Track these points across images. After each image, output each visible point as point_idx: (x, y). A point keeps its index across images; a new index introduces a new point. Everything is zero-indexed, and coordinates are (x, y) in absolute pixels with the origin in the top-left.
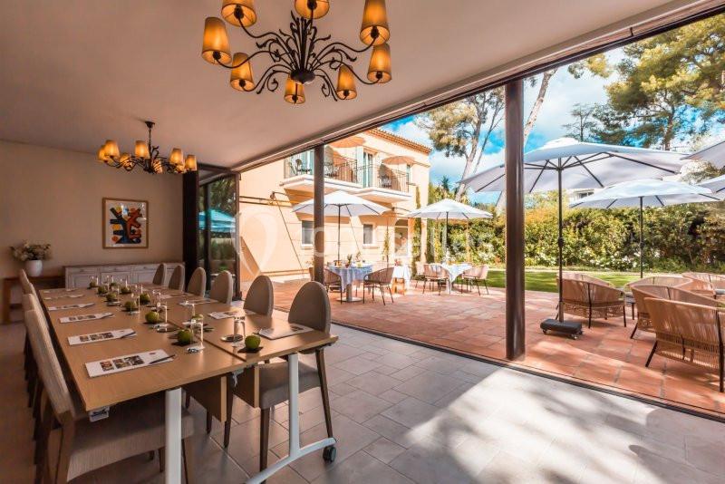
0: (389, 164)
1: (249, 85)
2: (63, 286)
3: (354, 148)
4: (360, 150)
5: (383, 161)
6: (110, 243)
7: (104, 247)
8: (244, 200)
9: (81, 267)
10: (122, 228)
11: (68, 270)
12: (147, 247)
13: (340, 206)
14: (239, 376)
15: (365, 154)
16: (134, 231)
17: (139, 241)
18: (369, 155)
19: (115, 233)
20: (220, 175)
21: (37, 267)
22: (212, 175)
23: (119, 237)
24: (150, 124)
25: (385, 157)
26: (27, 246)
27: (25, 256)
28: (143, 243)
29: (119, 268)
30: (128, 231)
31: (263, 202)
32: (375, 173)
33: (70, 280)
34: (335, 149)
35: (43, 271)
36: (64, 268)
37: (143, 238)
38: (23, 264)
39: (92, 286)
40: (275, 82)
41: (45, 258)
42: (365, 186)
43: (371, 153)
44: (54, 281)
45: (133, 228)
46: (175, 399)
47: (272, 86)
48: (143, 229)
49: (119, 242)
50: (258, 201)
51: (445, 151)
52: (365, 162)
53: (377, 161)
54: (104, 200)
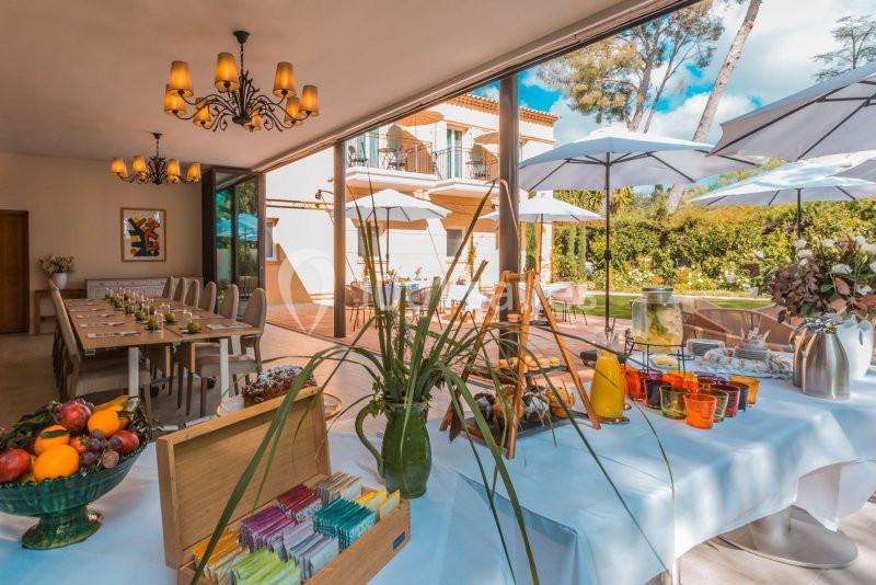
0: (486, 143)
1: (208, 124)
2: (85, 297)
3: (433, 125)
4: (442, 127)
5: (477, 140)
6: (129, 256)
7: (123, 260)
8: (273, 203)
9: (102, 280)
10: (139, 240)
11: (89, 283)
12: (165, 260)
13: (388, 209)
14: (177, 347)
15: (449, 132)
16: (151, 243)
17: (156, 254)
18: (456, 132)
19: (134, 244)
20: (240, 177)
21: (62, 279)
22: (232, 178)
23: (137, 249)
24: (157, 136)
25: (481, 133)
26: (54, 258)
27: (51, 269)
28: (161, 256)
29: (136, 282)
30: (145, 242)
31: (297, 205)
32: (466, 157)
33: (91, 293)
34: (404, 128)
35: (68, 284)
36: (86, 280)
37: (161, 251)
38: (51, 276)
39: (107, 297)
40: (225, 123)
41: (69, 271)
42: (449, 176)
43: (458, 129)
44: (77, 293)
45: (151, 239)
46: (135, 354)
47: (223, 126)
48: (161, 240)
49: (137, 254)
50: (291, 204)
51: (595, 114)
52: (449, 142)
53: (468, 142)
54: (122, 210)
